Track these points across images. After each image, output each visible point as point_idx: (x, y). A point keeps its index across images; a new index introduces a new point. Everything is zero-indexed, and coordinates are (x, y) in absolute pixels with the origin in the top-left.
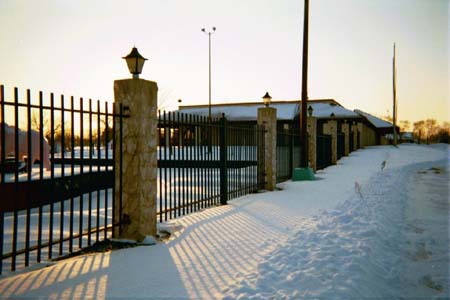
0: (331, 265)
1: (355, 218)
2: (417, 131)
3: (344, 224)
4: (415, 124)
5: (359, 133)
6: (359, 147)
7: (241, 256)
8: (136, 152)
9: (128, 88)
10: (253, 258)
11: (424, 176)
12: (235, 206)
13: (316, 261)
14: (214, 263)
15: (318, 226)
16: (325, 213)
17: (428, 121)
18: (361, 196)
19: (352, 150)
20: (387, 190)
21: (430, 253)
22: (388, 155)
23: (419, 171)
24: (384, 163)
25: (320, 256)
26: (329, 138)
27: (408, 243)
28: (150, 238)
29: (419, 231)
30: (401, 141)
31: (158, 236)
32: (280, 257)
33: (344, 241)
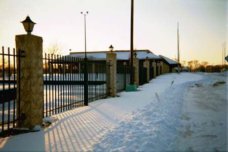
0: (135, 144)
1: (154, 113)
2: (189, 66)
3: (147, 117)
4: (189, 63)
5: (161, 67)
6: (161, 74)
7: (86, 138)
8: (29, 77)
9: (24, 40)
10: (93, 140)
11: (192, 89)
12: (92, 107)
13: (128, 142)
14: (69, 143)
15: (133, 118)
16: (139, 110)
17: (195, 61)
18: (159, 100)
19: (157, 75)
20: (172, 96)
21: (193, 132)
22: (175, 78)
23: (189, 85)
24: (173, 82)
25: (130, 138)
26: (146, 69)
27: (182, 126)
28: (37, 127)
29: (188, 119)
30: (182, 71)
31: (43, 125)
32: (107, 139)
33: (146, 127)
